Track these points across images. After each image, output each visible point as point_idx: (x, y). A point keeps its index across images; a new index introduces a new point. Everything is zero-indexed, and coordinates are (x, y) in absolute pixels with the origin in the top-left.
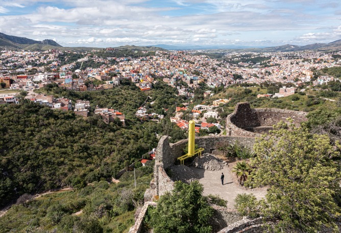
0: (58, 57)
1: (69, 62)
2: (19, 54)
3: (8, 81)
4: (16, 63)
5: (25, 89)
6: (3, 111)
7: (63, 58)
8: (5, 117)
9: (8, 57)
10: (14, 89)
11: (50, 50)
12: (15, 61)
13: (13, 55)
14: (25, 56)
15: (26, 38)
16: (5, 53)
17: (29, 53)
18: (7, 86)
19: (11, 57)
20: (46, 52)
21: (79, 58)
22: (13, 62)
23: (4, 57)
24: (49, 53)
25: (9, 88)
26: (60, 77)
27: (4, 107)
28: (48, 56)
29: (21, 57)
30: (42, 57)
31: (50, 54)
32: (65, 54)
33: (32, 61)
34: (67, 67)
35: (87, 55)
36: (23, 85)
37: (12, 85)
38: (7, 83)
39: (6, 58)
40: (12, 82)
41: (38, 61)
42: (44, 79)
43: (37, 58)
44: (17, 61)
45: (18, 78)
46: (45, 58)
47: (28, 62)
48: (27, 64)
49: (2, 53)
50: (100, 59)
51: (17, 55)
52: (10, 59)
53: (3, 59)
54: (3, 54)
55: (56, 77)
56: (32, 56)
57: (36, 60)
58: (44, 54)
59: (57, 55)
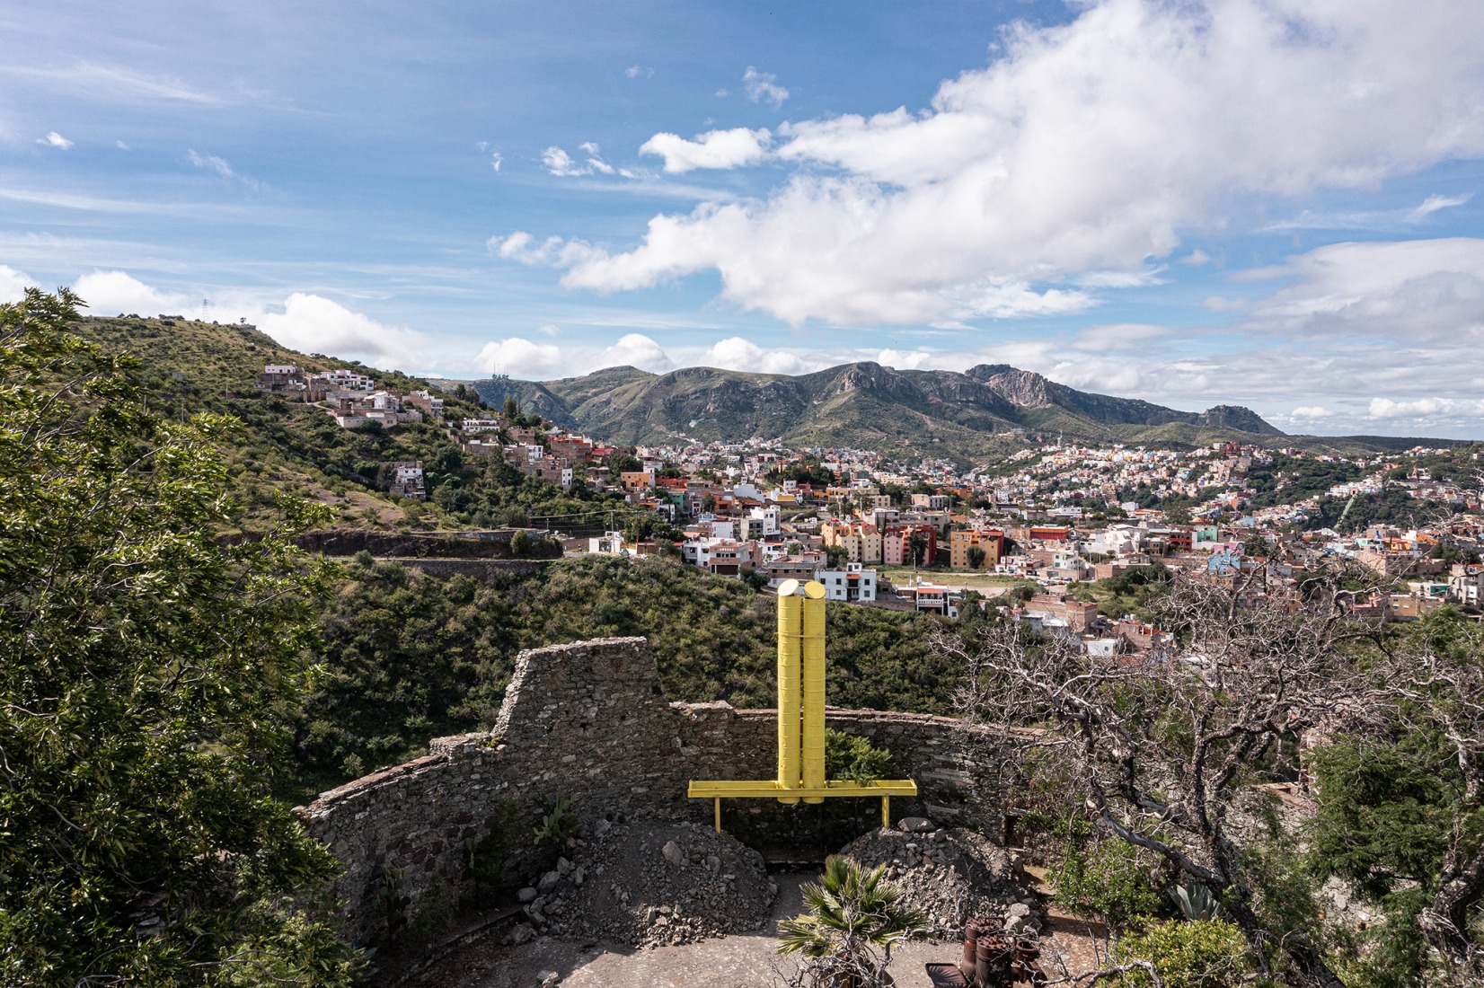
0: (1244, 475)
1: (1291, 496)
2: (1100, 457)
3: (996, 543)
4: (1082, 491)
5: (1042, 577)
6: (894, 636)
7: (1265, 478)
8: (895, 658)
9: (1060, 469)
10: (1007, 573)
11: (1216, 446)
12: (1082, 485)
13: (1079, 464)
14: (1120, 467)
15: (1142, 402)
16: (1053, 453)
17: (1135, 457)
18: (987, 562)
19: (1071, 467)
20: (1199, 452)
21: (1342, 480)
22: (1072, 487)
23: (1048, 470)
24: (1213, 457)
25: (993, 569)
26: (1195, 545)
27: (904, 621)
28: (1205, 468)
29: (1106, 470)
30: (1182, 474)
31: (1216, 463)
32: (1279, 463)
33: (1142, 485)
34: (1276, 517)
35: (1379, 467)
36: (1042, 565)
37: (1003, 558)
38: (991, 549)
39: (1054, 473)
40: (1007, 547)
41: (1163, 487)
42: (1126, 549)
43: (1162, 473)
44: (1089, 483)
45: (1033, 535)
46: (1193, 478)
47: (1127, 489)
48: (1119, 497)
49: (1046, 454)
50: (1441, 490)
51: (1091, 463)
52: (1067, 476)
53: (1044, 477)
54: (1046, 459)
55: (1178, 545)
56: (1146, 469)
57: (1156, 484)
58: (1191, 459)
59: (1242, 467)
